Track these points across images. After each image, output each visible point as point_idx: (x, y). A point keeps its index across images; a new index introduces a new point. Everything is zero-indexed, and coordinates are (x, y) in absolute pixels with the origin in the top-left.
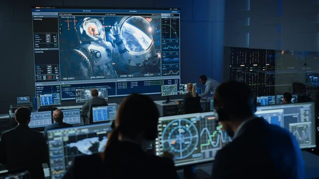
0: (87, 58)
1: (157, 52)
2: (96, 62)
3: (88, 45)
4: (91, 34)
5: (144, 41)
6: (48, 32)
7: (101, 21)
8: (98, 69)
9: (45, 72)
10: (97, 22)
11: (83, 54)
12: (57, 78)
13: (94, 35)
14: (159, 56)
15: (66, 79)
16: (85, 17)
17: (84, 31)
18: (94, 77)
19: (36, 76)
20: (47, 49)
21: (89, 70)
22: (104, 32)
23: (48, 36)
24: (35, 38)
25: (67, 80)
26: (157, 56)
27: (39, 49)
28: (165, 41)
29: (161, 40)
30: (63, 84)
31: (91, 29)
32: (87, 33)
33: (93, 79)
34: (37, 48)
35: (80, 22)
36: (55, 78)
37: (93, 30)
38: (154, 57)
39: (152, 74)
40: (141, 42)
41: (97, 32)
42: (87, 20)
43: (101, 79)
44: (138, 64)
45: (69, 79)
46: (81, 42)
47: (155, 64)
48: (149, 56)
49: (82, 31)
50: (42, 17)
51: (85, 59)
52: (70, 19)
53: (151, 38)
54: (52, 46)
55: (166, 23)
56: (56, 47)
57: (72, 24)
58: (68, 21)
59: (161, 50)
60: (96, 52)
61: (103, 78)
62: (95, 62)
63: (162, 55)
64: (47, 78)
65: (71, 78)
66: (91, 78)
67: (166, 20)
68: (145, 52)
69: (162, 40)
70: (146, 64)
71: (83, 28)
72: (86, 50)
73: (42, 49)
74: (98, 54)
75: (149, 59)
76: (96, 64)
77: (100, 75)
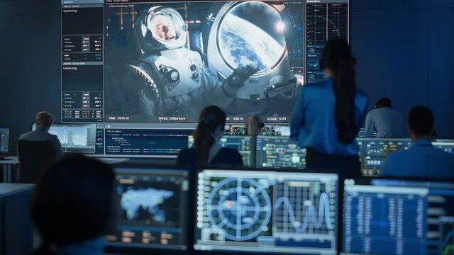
0: (152, 81)
1: (296, 71)
2: (169, 89)
3: (155, 57)
4: (161, 37)
5: (267, 49)
6: (86, 32)
7: (182, 13)
8: (174, 102)
9: (78, 104)
10: (173, 14)
11: (146, 75)
12: (98, 115)
13: (167, 39)
14: (300, 80)
15: (113, 118)
16: (152, 6)
17: (149, 32)
18: (166, 118)
19: (64, 111)
20: (83, 64)
21: (156, 105)
22: (187, 33)
23: (86, 40)
24: (64, 44)
25: (117, 121)
26: (295, 80)
27: (70, 64)
28: (313, 51)
29: (305, 49)
30: (109, 127)
31: (161, 27)
32: (155, 35)
33: (163, 121)
34: (68, 61)
35: (142, 14)
36: (95, 116)
37: (165, 29)
38: (288, 81)
39: (284, 119)
40: (260, 53)
41: (172, 33)
42: (155, 11)
43: (179, 121)
44: (253, 97)
45: (119, 118)
46: (143, 52)
47: (290, 97)
48: (277, 79)
49: (144, 32)
50: (77, 6)
51: (150, 83)
52: (125, 10)
53: (282, 45)
54: (91, 57)
55: (318, 13)
56: (98, 60)
57: (127, 18)
58: (122, 13)
59: (304, 67)
60: (169, 70)
61: (183, 122)
62: (167, 88)
63: (307, 78)
64: (81, 116)
65: (123, 118)
66: (160, 119)
67: (317, 8)
68: (271, 71)
69: (308, 49)
70: (270, 96)
71: (146, 25)
72: (151, 67)
73: (75, 64)
74: (174, 75)
75: (277, 86)
76: (169, 93)
77: (176, 115)
